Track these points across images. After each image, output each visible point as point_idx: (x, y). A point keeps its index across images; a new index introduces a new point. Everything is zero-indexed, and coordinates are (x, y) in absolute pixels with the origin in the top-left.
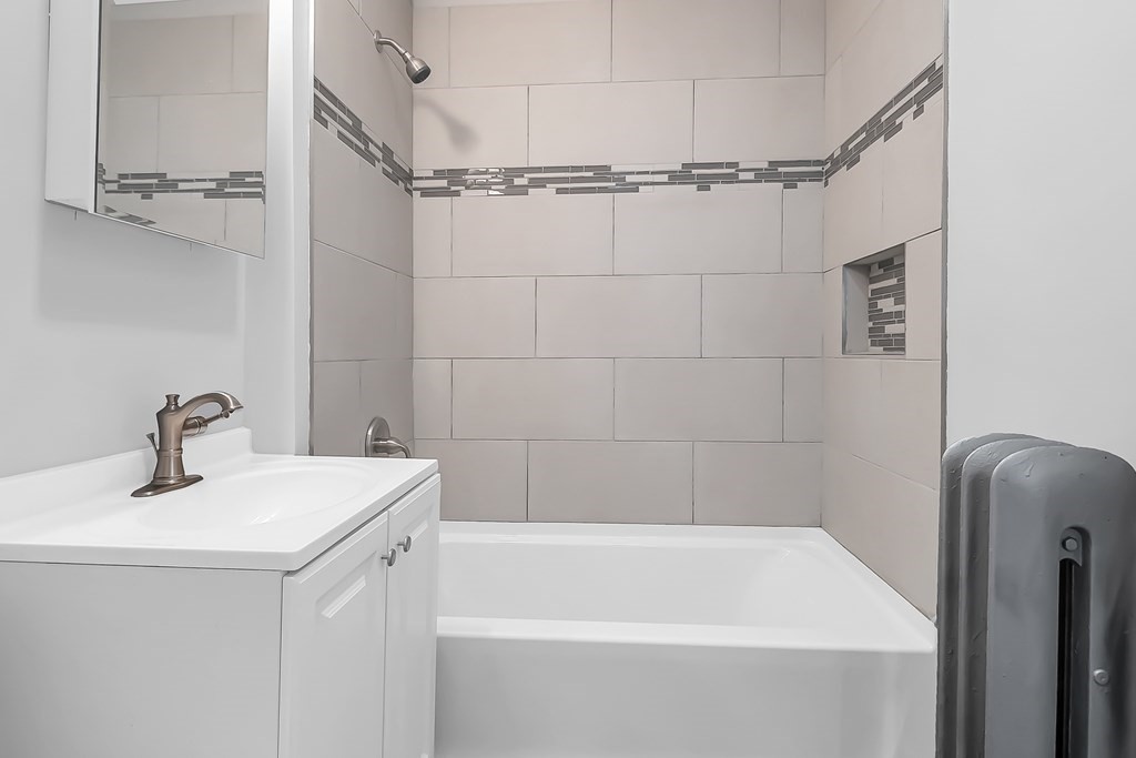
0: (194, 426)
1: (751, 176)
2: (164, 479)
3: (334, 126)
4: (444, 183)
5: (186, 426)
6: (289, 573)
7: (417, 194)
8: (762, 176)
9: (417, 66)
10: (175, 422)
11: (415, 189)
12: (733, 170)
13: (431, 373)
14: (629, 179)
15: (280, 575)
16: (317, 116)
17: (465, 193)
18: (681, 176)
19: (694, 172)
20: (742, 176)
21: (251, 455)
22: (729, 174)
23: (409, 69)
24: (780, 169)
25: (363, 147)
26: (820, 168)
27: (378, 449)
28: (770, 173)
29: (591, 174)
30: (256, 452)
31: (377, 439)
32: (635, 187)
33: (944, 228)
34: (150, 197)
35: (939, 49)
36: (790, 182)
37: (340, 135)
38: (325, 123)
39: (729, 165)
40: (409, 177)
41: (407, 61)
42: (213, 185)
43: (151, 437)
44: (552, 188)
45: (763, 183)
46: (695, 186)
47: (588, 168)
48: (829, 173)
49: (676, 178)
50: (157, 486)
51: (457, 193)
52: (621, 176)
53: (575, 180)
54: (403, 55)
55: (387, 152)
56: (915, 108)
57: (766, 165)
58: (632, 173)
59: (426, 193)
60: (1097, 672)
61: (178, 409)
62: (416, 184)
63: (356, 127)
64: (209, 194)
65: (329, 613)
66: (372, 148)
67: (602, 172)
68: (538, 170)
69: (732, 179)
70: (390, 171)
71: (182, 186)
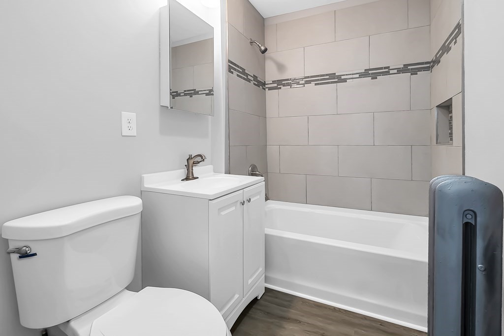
0: (196, 163)
1: (395, 71)
2: (189, 177)
3: (235, 73)
4: (276, 85)
5: (194, 163)
6: (210, 200)
7: (267, 89)
8: (400, 71)
9: (263, 48)
10: (191, 162)
11: (267, 88)
12: (387, 70)
13: (272, 150)
14: (343, 77)
15: (208, 200)
16: (230, 71)
17: (283, 88)
18: (365, 74)
19: (370, 72)
20: (391, 72)
21: (213, 173)
22: (386, 71)
23: (260, 49)
24: (409, 67)
25: (246, 77)
26: (429, 65)
27: (252, 175)
28: (404, 69)
29: (328, 77)
30: (214, 172)
31: (253, 171)
32: (345, 81)
33: (463, 91)
34: (192, 97)
35: (460, 17)
36: (414, 72)
37: (238, 75)
38: (232, 73)
39: (385, 68)
40: (264, 84)
41: (260, 47)
42: (208, 92)
43: (186, 165)
44: (313, 84)
45: (401, 74)
46: (370, 78)
47: (327, 75)
48: (433, 67)
49: (363, 75)
50: (187, 179)
51: (280, 88)
52: (339, 77)
53: (322, 80)
54: (258, 45)
55: (255, 77)
56: (454, 41)
57: (402, 66)
58: (344, 75)
59: (270, 89)
60: (479, 266)
61: (192, 158)
62: (266, 86)
63: (243, 72)
64: (207, 94)
65: (223, 213)
66: (249, 77)
67: (332, 76)
68: (308, 77)
69: (387, 73)
70: (257, 83)
71: (200, 93)
